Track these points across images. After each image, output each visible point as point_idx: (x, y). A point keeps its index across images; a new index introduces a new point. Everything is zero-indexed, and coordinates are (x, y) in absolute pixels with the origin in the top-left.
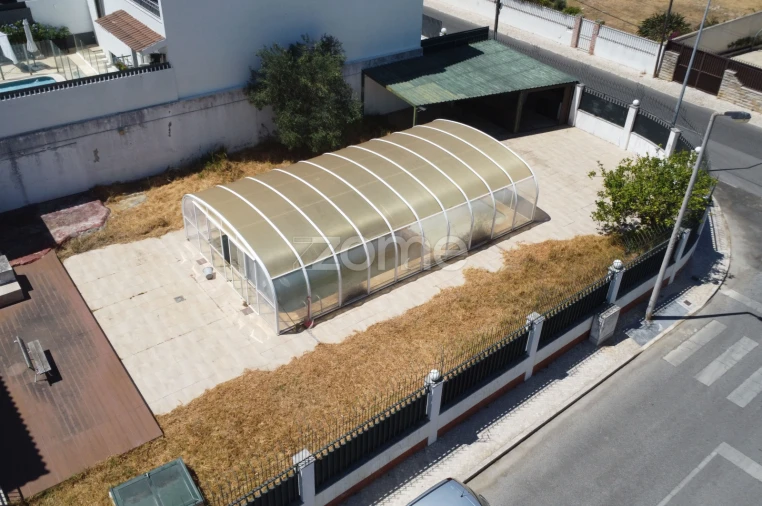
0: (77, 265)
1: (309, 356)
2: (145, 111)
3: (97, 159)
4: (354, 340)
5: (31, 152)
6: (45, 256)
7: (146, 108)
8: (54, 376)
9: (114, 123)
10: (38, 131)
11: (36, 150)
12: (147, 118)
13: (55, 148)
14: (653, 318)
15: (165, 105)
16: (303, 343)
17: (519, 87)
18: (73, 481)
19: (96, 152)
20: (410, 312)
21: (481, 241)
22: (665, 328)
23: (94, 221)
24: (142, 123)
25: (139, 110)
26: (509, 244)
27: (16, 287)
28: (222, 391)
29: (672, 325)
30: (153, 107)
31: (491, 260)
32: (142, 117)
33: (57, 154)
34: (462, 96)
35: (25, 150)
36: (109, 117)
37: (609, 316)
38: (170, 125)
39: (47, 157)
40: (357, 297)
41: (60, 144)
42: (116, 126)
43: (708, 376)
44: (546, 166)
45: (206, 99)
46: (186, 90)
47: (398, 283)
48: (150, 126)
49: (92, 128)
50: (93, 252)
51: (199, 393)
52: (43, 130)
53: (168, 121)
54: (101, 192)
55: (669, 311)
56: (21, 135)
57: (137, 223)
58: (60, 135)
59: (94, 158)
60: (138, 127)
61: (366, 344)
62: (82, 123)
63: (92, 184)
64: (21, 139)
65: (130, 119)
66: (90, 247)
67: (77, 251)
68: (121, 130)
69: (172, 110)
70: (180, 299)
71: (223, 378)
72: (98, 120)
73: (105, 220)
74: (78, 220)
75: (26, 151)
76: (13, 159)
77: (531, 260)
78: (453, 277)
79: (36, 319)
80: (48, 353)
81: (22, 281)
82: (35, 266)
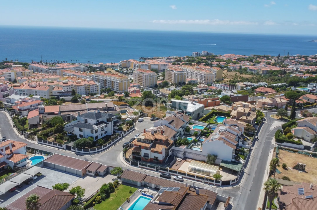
0: (185, 162)
6: (184, 161)
8: (176, 165)
14: (209, 184)
16: (188, 172)
17: (232, 169)
18: (172, 169)
21: (208, 175)
29: (209, 186)
34: (225, 167)
37: (203, 181)
45: (204, 156)
46: (203, 154)
50: (187, 162)
51: (181, 170)
53: (201, 156)
54: (193, 159)
59: (193, 156)
65: (197, 155)
71: (183, 170)
73: (191, 161)
74: (189, 160)
75: (189, 153)
79: (179, 163)
80: (177, 165)
81: (181, 161)
82: (183, 161)
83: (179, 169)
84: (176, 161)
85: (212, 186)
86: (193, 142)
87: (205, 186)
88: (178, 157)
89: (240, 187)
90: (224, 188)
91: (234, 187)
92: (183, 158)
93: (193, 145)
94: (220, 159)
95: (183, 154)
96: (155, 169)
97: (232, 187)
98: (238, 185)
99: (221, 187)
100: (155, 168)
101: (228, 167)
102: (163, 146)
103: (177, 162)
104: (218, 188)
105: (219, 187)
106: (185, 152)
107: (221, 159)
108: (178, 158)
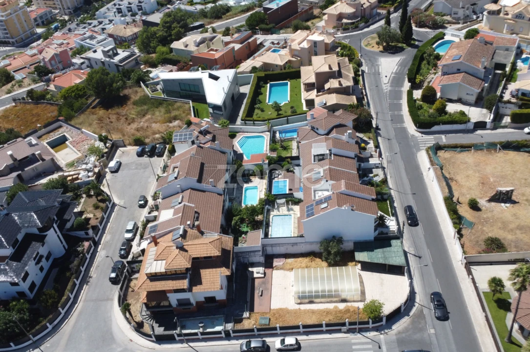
0: (275, 272)
1: (296, 310)
4: (305, 310)
6: (271, 269)
8: (261, 296)
12: (298, 245)
13: (280, 247)
14: (359, 333)
16: (297, 307)
17: (387, 263)
18: (257, 313)
20: (318, 309)
21: (344, 301)
22: (359, 335)
23: (281, 263)
25: (297, 243)
26: (349, 304)
27: (263, 276)
28: (281, 309)
29: (361, 336)
30: (300, 243)
31: (342, 306)
34: (369, 261)
36: (290, 243)
37: (344, 329)
39: (278, 248)
40: (311, 302)
42: (292, 245)
43: (354, 347)
44: (382, 286)
45: (311, 243)
46: (307, 240)
47: (321, 303)
49: (287, 245)
50: (278, 271)
51: (278, 308)
54: (286, 256)
55: (364, 334)
57: (288, 266)
58: (281, 245)
60: (296, 246)
61: (306, 312)
65: (295, 244)
66: (278, 269)
67: (276, 270)
69: (303, 244)
70: (285, 288)
71: (282, 307)
72: (288, 244)
73: (283, 263)
74: (279, 262)
75: (275, 246)
77: (349, 310)
78: (331, 306)
79: (264, 283)
80: (262, 291)
81: (265, 274)
82: (268, 271)
83: (272, 308)
84: (253, 279)
85: (368, 334)
86: (266, 205)
87: (353, 341)
88: (253, 265)
89: (422, 311)
90: (394, 327)
91: (411, 314)
92: (264, 262)
93: (268, 211)
94: (348, 241)
95: (262, 256)
96: (223, 335)
97: (406, 318)
98: (417, 305)
99: (386, 331)
100: (221, 334)
101: (376, 261)
102: (219, 269)
103: (257, 282)
104: (382, 336)
105: (383, 330)
106: (264, 246)
107: (351, 241)
108: (255, 270)
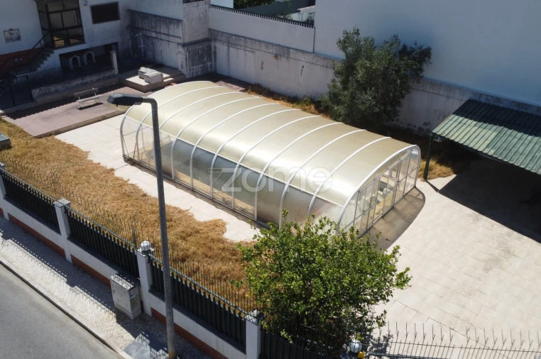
1: (99, 167)
2: (291, 50)
3: (262, 68)
5: (236, 47)
7: (292, 49)
8: (81, 109)
9: (273, 50)
10: (242, 37)
11: (239, 47)
12: (291, 56)
13: (245, 50)
15: (303, 52)
19: (262, 63)
24: (288, 58)
25: (289, 48)
27: (145, 84)
30: (295, 49)
32: (289, 53)
33: (245, 54)
35: (234, 45)
36: (273, 45)
38: (303, 67)
41: (248, 49)
42: (274, 52)
48: (292, 61)
52: (244, 37)
53: (303, 63)
56: (235, 35)
58: (249, 44)
59: (261, 66)
60: (285, 59)
62: (260, 41)
63: (257, 82)
64: (234, 37)
65: (283, 52)
68: (276, 56)
72: (267, 44)
76: (229, 47)
78: (206, 213)
84: (121, 83)
